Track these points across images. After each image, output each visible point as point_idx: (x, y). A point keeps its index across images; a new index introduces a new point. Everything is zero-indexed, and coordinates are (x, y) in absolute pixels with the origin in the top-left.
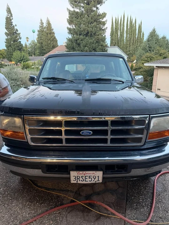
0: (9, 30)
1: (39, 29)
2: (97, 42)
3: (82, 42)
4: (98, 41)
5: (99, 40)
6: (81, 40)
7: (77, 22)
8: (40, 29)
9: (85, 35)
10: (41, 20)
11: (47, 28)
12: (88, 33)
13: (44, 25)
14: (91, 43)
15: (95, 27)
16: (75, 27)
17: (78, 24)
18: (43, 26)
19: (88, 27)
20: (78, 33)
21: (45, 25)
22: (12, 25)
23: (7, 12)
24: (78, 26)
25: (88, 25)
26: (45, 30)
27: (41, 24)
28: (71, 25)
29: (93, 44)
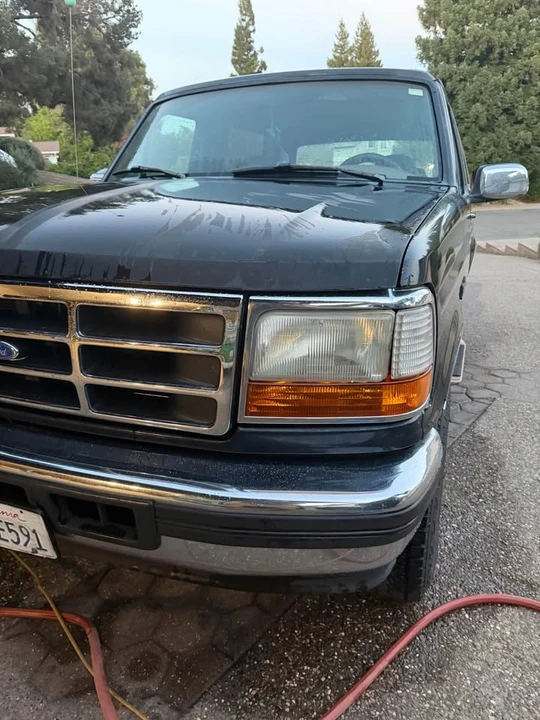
0: (242, 68)
1: (332, 57)
2: (524, 82)
3: (462, 86)
4: (527, 78)
5: (530, 74)
6: (458, 79)
7: (451, 16)
8: (335, 57)
9: (476, 58)
10: (342, 25)
11: (360, 48)
12: (490, 49)
13: (348, 39)
14: (497, 87)
15: (520, 27)
16: (445, 33)
17: (456, 20)
18: (346, 43)
19: (494, 29)
20: (453, 55)
21: (351, 41)
22: (250, 49)
23: (241, 11)
24: (456, 30)
25: (493, 23)
26: (349, 58)
27: (340, 40)
28: (432, 28)
29: (505, 90)
